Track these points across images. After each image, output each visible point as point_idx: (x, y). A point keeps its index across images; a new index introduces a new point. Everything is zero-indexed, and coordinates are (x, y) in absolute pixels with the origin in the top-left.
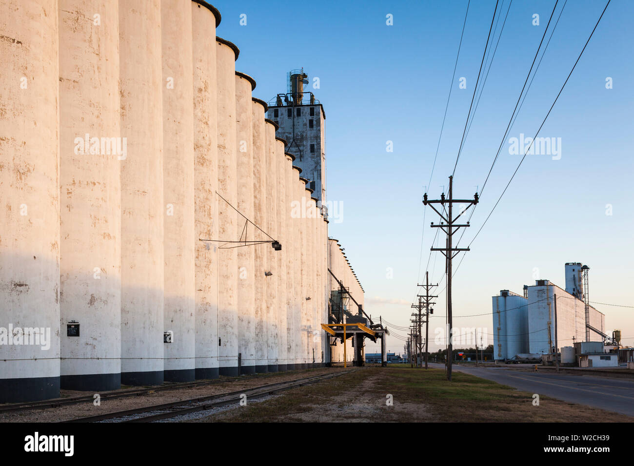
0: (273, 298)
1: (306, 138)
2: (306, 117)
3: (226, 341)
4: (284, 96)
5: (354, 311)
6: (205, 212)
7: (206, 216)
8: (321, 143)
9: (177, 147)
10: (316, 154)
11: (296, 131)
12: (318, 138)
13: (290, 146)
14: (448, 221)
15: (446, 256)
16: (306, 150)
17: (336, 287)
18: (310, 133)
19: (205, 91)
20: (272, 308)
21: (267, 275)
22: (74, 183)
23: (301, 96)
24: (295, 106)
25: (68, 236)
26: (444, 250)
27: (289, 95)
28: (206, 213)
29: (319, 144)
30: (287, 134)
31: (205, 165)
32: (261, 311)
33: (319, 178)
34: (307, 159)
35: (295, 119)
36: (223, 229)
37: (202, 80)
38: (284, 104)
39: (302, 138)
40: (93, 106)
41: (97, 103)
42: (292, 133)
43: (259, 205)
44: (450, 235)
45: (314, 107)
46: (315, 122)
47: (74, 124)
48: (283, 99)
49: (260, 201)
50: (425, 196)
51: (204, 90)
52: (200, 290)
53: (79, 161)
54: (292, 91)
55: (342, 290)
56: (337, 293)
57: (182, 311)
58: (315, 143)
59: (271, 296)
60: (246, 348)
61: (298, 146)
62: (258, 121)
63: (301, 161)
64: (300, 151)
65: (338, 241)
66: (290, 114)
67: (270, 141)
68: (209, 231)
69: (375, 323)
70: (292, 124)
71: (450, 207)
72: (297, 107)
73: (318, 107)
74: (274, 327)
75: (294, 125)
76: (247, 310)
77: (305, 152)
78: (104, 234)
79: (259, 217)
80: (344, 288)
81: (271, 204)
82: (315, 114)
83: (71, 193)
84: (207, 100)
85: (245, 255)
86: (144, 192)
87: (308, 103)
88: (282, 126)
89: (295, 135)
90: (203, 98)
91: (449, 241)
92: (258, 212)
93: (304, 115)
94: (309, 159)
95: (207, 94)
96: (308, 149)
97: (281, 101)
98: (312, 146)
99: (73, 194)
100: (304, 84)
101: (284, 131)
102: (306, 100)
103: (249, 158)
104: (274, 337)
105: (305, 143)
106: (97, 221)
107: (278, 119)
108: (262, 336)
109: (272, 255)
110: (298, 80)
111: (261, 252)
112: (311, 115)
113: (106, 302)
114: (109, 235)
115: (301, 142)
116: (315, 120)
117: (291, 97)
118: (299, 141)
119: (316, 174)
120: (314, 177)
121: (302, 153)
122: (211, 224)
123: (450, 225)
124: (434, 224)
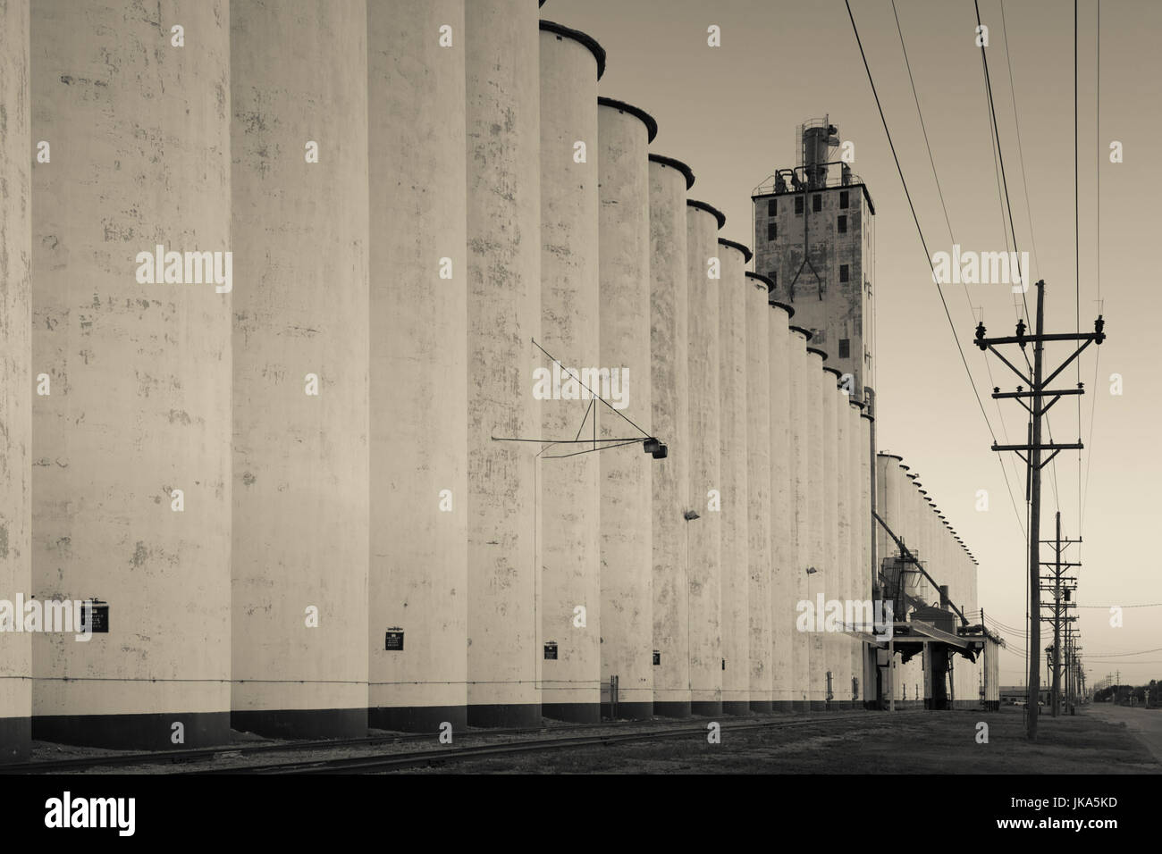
0: (710, 566)
1: (832, 253)
2: (832, 210)
3: (570, 649)
4: (790, 172)
5: (933, 598)
6: (505, 381)
7: (508, 389)
8: (863, 261)
9: (418, 242)
10: (851, 283)
11: (812, 241)
12: (855, 251)
13: (800, 271)
14: (1033, 382)
15: (1028, 462)
16: (832, 277)
17: (893, 550)
18: (839, 243)
19: (508, 130)
20: (706, 586)
21: (689, 517)
22: (97, 303)
23: (823, 171)
24: (810, 191)
25: (82, 418)
26: (1023, 448)
27: (799, 172)
28: (508, 384)
29: (858, 264)
30: (792, 248)
31: (504, 283)
32: (674, 591)
33: (858, 332)
34: (833, 295)
35: (810, 218)
36: (564, 419)
37: (500, 108)
38: (791, 188)
39: (824, 254)
40: (143, 136)
41: (153, 129)
42: (804, 246)
43: (671, 374)
44: (1037, 413)
45: (849, 190)
46: (849, 222)
47: (97, 176)
48: (788, 179)
49: (672, 367)
50: (981, 330)
51: (504, 127)
52: (494, 543)
53: (109, 255)
54: (807, 162)
55: (903, 556)
56: (893, 562)
57: (430, 584)
58: (850, 263)
59: (705, 561)
60: (629, 666)
61: (814, 270)
62: (670, 202)
63: (821, 299)
64: (820, 280)
65: (900, 459)
66: (799, 209)
67: (704, 247)
68: (515, 420)
69: (972, 624)
70: (804, 227)
71: (1038, 352)
72: (815, 193)
73: (855, 189)
74: (713, 625)
75: (807, 229)
76: (632, 589)
77: (830, 281)
78: (172, 412)
79: (670, 400)
80: (907, 552)
81: (704, 376)
82: (850, 204)
83: (89, 324)
84: (511, 150)
85: (627, 476)
86: (309, 330)
87: (839, 183)
88: (784, 233)
89: (809, 249)
90: (502, 145)
91: (1035, 428)
92: (668, 391)
93: (826, 209)
94: (838, 295)
95: (510, 136)
96: (836, 275)
97: (784, 184)
98: (844, 270)
99: (94, 326)
100: (830, 147)
101: (787, 242)
102: (833, 178)
103: (639, 276)
104: (713, 645)
105: (829, 263)
106: (152, 385)
107: (777, 219)
108: (675, 641)
109: (706, 479)
110: (818, 139)
111: (674, 471)
112: (842, 207)
113: (176, 560)
114: (185, 414)
115: (821, 262)
116: (849, 216)
117: (805, 175)
118: (816, 261)
119: (850, 324)
120: (846, 330)
121: (823, 284)
122: (518, 406)
123: (1038, 391)
124: (1001, 392)
